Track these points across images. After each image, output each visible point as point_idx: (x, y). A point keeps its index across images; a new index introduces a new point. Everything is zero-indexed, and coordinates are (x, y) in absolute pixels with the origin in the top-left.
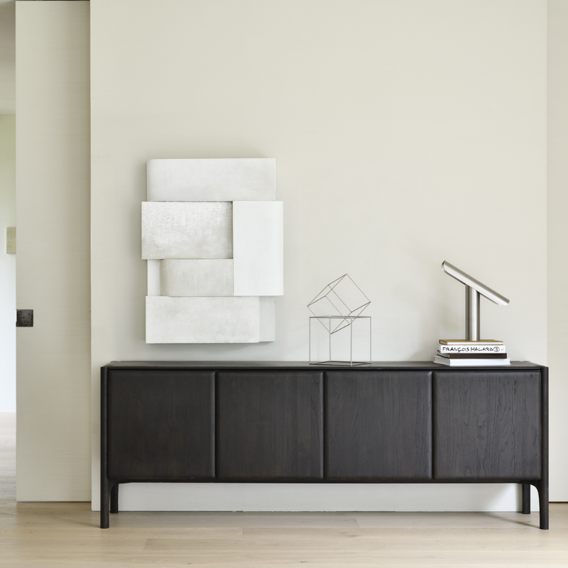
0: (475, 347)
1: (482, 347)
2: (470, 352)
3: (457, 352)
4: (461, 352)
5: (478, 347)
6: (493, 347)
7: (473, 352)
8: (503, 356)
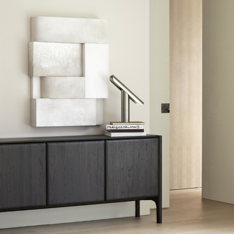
0: (126, 126)
1: (129, 126)
2: (123, 129)
3: (116, 129)
4: (118, 129)
5: (128, 126)
6: (136, 126)
7: (125, 129)
8: (142, 131)
